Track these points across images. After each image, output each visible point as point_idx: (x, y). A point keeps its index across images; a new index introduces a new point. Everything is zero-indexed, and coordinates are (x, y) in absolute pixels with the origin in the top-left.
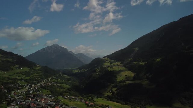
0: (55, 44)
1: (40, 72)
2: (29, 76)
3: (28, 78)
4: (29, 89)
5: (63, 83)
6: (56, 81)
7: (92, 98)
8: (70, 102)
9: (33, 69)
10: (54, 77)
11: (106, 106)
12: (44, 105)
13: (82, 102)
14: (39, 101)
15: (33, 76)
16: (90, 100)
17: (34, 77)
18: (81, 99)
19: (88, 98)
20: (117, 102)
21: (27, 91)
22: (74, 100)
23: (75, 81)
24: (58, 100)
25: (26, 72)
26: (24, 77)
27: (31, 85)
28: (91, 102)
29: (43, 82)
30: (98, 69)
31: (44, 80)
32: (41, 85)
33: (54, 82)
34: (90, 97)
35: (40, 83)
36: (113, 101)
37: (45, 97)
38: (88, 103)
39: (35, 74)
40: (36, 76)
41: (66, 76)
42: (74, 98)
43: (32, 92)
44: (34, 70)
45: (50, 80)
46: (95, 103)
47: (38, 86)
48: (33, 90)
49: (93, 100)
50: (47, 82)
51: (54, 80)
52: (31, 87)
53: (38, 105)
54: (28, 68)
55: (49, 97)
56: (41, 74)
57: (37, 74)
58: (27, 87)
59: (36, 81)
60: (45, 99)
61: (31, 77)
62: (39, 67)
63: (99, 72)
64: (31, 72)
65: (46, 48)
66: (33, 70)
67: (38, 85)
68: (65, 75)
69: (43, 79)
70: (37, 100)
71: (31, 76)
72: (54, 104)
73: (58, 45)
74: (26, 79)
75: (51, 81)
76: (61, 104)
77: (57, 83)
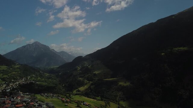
0: (37, 42)
1: (19, 70)
2: (7, 75)
3: (5, 76)
4: (6, 87)
5: (43, 81)
6: (36, 79)
7: (70, 95)
8: (47, 99)
9: (11, 67)
10: (34, 76)
11: (82, 102)
12: (19, 101)
13: (59, 99)
14: (15, 98)
15: (11, 75)
16: (67, 97)
17: (13, 75)
18: (58, 96)
19: (65, 95)
20: (93, 99)
21: (4, 89)
22: (51, 97)
23: (55, 80)
24: (35, 97)
25: (3, 70)
26: (1, 75)
27: (9, 84)
28: (68, 99)
29: (22, 81)
30: (79, 68)
31: (23, 78)
32: (19, 83)
33: (33, 80)
34: (68, 95)
35: (18, 82)
36: (90, 98)
37: (22, 95)
38: (64, 99)
39: (14, 73)
40: (14, 74)
41: (47, 75)
42: (51, 95)
43: (9, 90)
44: (13, 68)
45: (30, 78)
46: (72, 99)
47: (16, 85)
48: (10, 88)
49: (71, 98)
50: (25, 81)
51: (33, 78)
52: (8, 85)
53: (13, 101)
54: (6, 66)
55: (26, 95)
56: (19, 72)
57: (15, 72)
58: (4, 86)
59: (14, 79)
60: (22, 97)
61: (8, 76)
62: (18, 65)
63: (80, 70)
64: (10, 71)
65: (27, 45)
66: (11, 69)
67: (15, 83)
68: (45, 74)
69: (21, 78)
70: (13, 98)
71: (9, 74)
72: (29, 101)
73: (39, 43)
74: (4, 78)
75: (30, 80)
76: (36, 101)
77: (36, 81)
